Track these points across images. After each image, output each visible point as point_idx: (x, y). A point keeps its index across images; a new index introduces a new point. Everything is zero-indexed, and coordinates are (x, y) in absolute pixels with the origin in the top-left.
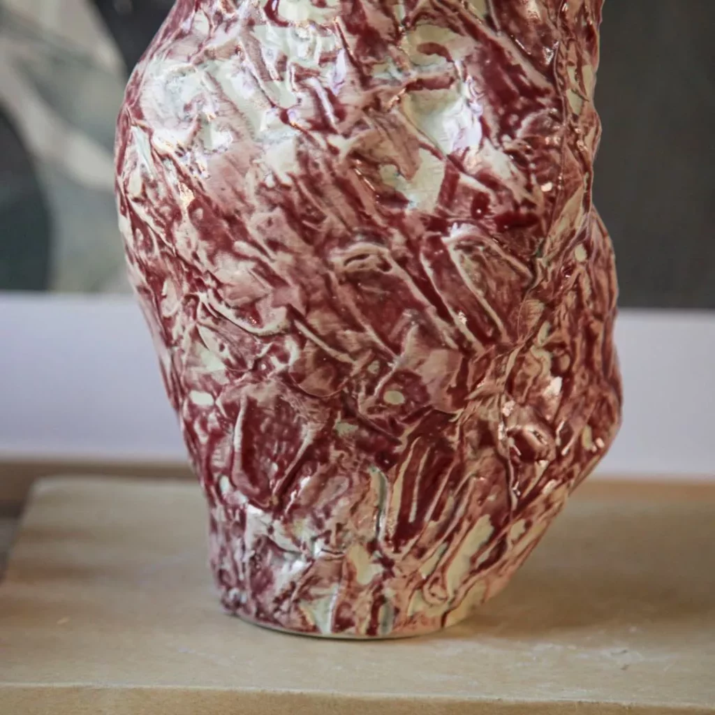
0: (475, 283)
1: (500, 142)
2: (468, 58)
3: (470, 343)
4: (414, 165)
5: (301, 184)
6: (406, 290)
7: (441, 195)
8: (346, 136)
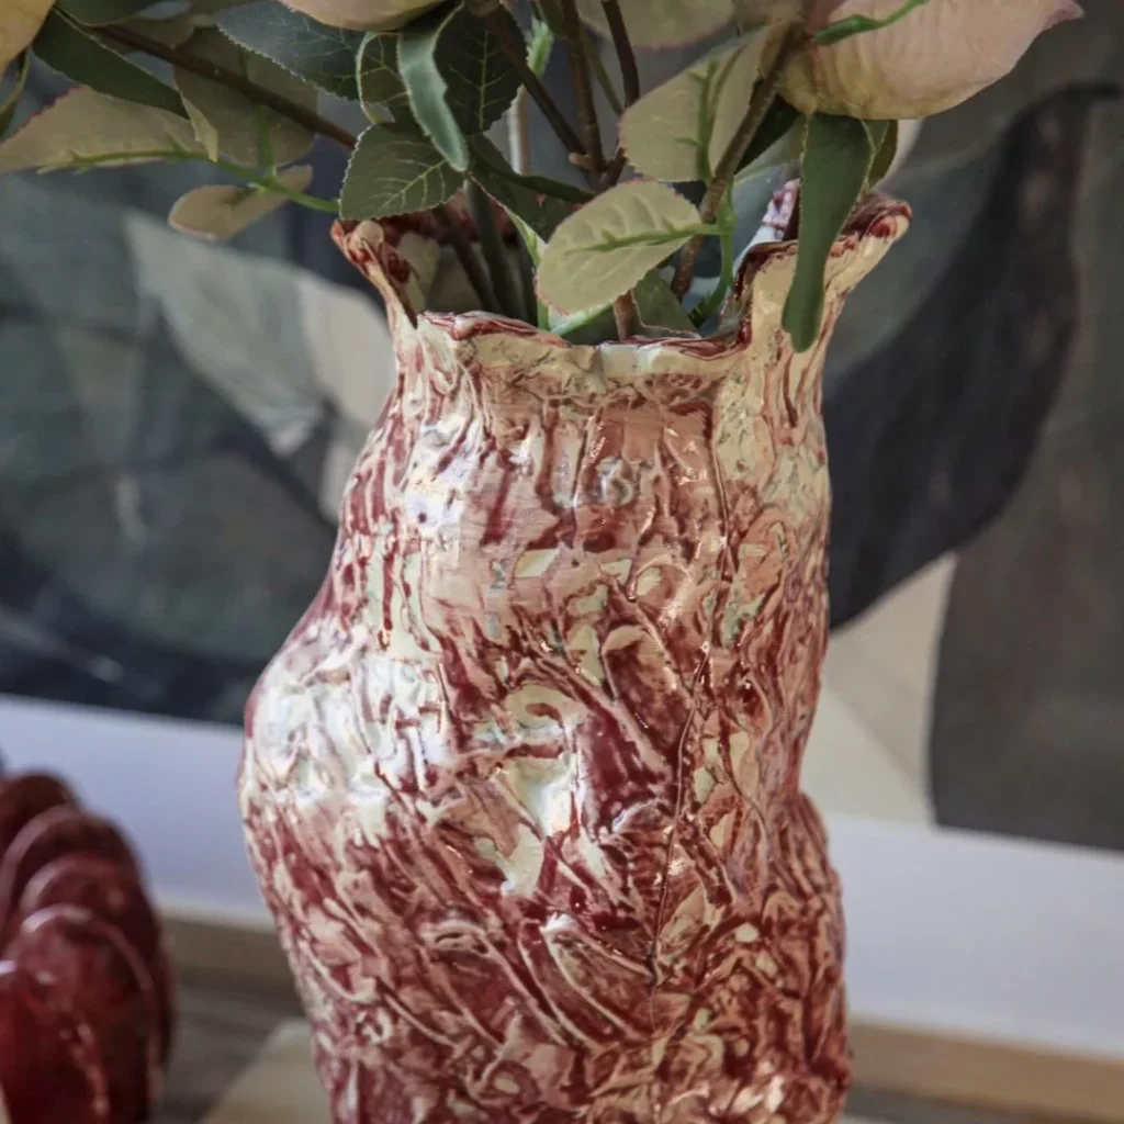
0: (577, 979)
1: (597, 833)
2: (580, 727)
3: (581, 1042)
4: (513, 842)
5: (389, 848)
6: (505, 977)
7: (541, 878)
8: (435, 803)
